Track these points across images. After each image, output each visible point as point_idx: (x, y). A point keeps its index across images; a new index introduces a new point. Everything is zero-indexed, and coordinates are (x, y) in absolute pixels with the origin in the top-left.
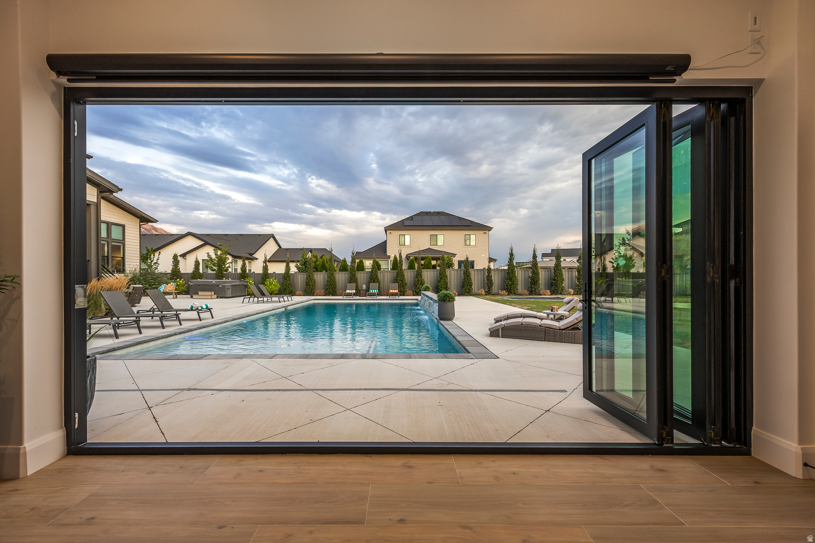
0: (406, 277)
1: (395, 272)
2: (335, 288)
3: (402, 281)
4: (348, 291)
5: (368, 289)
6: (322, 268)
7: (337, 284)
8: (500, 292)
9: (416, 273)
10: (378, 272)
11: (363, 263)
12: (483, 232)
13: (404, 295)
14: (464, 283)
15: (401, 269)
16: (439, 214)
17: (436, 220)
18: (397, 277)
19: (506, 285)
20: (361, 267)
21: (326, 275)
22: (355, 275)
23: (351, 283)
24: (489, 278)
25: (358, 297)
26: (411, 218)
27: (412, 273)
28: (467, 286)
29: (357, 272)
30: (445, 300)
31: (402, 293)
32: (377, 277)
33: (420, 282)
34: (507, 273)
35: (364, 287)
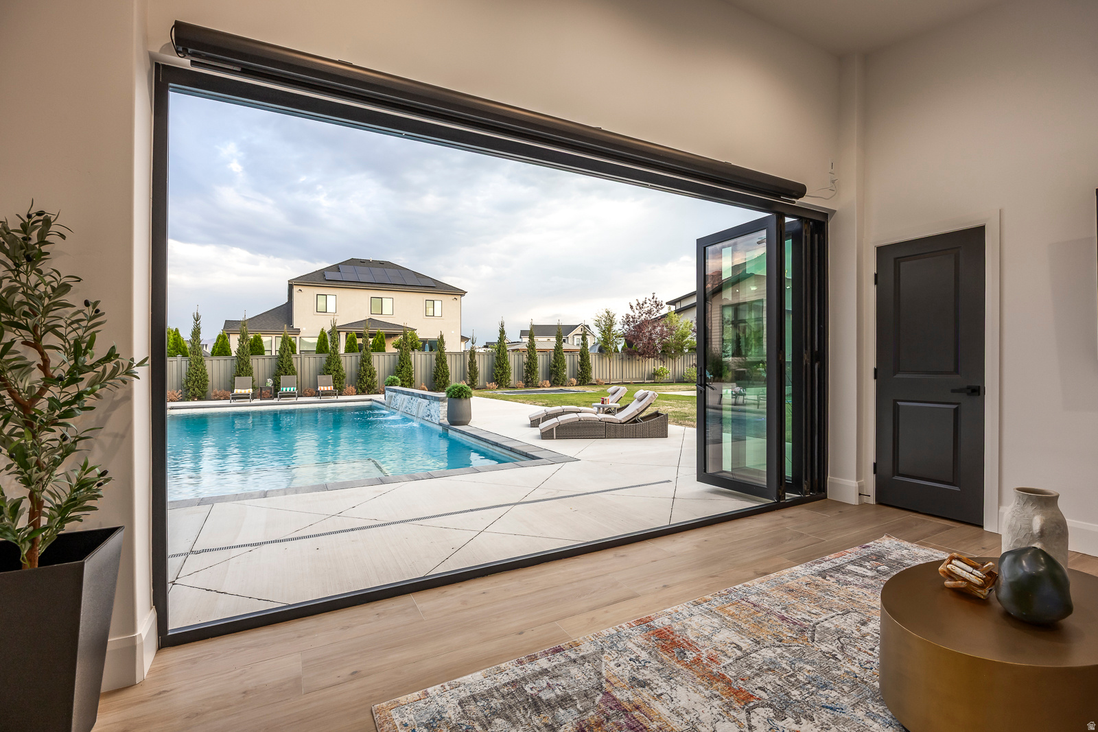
0: (343, 365)
1: (324, 357)
2: (205, 385)
3: (337, 371)
4: (237, 391)
5: (277, 386)
6: (173, 349)
7: (209, 378)
8: (488, 385)
9: (359, 357)
10: (293, 356)
11: (261, 341)
12: (453, 297)
13: (340, 395)
14: (436, 372)
15: (336, 353)
16: (382, 264)
17: (379, 275)
18: (329, 364)
19: (496, 374)
20: (257, 348)
21: (184, 363)
22: (248, 362)
23: (240, 376)
24: (472, 364)
25: (257, 401)
26: (336, 268)
27: (354, 358)
28: (442, 377)
29: (251, 357)
30: (460, 397)
31: (339, 391)
32: (291, 365)
33: (368, 372)
34: (497, 357)
35: (270, 382)
